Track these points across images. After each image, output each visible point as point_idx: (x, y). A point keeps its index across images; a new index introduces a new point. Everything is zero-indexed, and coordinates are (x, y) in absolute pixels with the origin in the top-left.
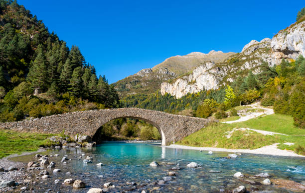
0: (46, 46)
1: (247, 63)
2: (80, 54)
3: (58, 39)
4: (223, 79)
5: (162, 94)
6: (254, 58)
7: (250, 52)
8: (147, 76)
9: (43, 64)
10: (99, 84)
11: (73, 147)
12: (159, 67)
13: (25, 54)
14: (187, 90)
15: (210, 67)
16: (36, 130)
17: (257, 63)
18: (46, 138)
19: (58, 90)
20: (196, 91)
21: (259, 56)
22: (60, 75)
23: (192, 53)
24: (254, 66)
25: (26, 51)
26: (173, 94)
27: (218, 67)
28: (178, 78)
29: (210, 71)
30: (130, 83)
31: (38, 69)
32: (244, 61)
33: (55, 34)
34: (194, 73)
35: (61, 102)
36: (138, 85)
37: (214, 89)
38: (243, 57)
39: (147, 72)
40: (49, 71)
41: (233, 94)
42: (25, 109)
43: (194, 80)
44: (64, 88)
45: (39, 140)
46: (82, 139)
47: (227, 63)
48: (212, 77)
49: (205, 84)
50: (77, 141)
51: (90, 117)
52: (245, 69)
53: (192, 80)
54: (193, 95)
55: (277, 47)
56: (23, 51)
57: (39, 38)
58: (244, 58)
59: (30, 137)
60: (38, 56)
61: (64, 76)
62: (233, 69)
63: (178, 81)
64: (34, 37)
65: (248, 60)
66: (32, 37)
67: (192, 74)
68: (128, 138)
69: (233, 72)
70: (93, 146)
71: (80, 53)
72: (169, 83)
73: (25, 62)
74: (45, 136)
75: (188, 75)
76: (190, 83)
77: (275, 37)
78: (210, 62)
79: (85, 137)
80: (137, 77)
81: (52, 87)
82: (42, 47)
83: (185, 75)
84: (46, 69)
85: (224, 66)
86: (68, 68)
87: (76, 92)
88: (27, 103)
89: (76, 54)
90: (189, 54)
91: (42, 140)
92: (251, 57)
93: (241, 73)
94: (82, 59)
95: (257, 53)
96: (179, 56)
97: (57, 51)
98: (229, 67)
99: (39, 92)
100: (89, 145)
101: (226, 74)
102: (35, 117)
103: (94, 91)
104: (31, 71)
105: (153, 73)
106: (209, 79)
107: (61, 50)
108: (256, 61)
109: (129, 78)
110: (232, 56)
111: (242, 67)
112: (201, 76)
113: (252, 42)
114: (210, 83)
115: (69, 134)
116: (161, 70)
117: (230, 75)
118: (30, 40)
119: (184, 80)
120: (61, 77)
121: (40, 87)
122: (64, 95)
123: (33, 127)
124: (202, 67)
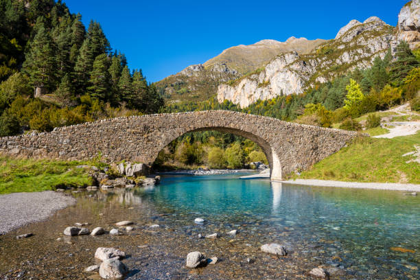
0: (49, 20)
1: (346, 54)
2: (102, 36)
3: (68, 11)
4: (311, 78)
5: (220, 102)
6: (356, 47)
7: (351, 37)
8: (196, 75)
9: (47, 45)
10: (135, 82)
11: (120, 186)
12: (214, 63)
13: (18, 32)
14: (257, 96)
15: (291, 61)
16: (44, 153)
17: (361, 54)
18: (66, 170)
19: (73, 90)
20: (270, 97)
21: (363, 43)
22: (74, 65)
23: (262, 42)
24: (357, 58)
25: (19, 26)
26: (235, 101)
27: (303, 60)
28: (243, 78)
29: (291, 67)
30: (172, 86)
31: (39, 53)
32: (342, 51)
33: (63, 2)
34: (268, 70)
35: (80, 108)
36: (183, 89)
37: (297, 94)
38: (340, 44)
39: (197, 69)
40: (57, 58)
41: (360, 92)
42: (22, 116)
43: (267, 80)
44: (80, 86)
45: (53, 173)
46: (133, 170)
47: (316, 54)
48: (293, 75)
49: (283, 86)
50: (125, 173)
51: (146, 128)
52: (343, 64)
53: (264, 81)
54: (266, 103)
55: (409, 22)
56: (14, 27)
57: (39, 8)
58: (342, 47)
59: (34, 167)
60: (39, 33)
61: (80, 66)
62: (324, 63)
63: (244, 82)
64: (31, 7)
65: (347, 49)
66: (27, 5)
67: (265, 71)
68: (189, 166)
69: (325, 68)
70: (157, 183)
71: (102, 34)
72: (230, 85)
73: (18, 44)
74: (63, 165)
75: (258, 73)
76: (260, 85)
77: (407, 7)
78: (292, 53)
79: (139, 167)
80: (183, 77)
81: (63, 83)
82: (43, 21)
83: (254, 73)
84: (52, 54)
85: (312, 59)
86: (88, 54)
87: (100, 93)
88: (24, 106)
89: (98, 35)
90: (256, 43)
91: (59, 173)
92: (352, 44)
93: (337, 69)
94: (106, 42)
95: (361, 39)
96: (242, 46)
97: (68, 29)
98: (319, 61)
99: (43, 93)
100: (149, 182)
101: (315, 71)
102: (41, 130)
103: (127, 92)
104: (28, 59)
105: (206, 71)
106: (290, 79)
107: (74, 28)
108: (360, 51)
109: (170, 79)
110: (322, 44)
111: (338, 61)
112: (278, 74)
113: (352, 23)
114: (292, 84)
115: (108, 161)
116: (217, 67)
117: (320, 73)
118: (25, 9)
119: (252, 80)
120: (76, 68)
121: (45, 84)
122: (83, 98)
123: (38, 148)
124: (278, 61)
